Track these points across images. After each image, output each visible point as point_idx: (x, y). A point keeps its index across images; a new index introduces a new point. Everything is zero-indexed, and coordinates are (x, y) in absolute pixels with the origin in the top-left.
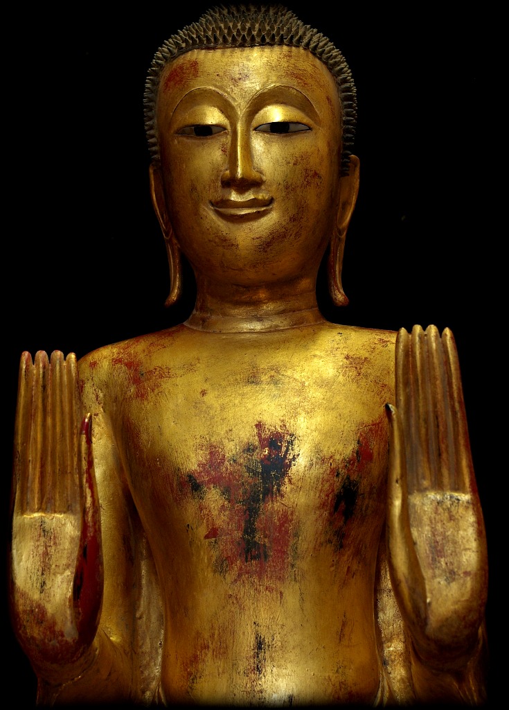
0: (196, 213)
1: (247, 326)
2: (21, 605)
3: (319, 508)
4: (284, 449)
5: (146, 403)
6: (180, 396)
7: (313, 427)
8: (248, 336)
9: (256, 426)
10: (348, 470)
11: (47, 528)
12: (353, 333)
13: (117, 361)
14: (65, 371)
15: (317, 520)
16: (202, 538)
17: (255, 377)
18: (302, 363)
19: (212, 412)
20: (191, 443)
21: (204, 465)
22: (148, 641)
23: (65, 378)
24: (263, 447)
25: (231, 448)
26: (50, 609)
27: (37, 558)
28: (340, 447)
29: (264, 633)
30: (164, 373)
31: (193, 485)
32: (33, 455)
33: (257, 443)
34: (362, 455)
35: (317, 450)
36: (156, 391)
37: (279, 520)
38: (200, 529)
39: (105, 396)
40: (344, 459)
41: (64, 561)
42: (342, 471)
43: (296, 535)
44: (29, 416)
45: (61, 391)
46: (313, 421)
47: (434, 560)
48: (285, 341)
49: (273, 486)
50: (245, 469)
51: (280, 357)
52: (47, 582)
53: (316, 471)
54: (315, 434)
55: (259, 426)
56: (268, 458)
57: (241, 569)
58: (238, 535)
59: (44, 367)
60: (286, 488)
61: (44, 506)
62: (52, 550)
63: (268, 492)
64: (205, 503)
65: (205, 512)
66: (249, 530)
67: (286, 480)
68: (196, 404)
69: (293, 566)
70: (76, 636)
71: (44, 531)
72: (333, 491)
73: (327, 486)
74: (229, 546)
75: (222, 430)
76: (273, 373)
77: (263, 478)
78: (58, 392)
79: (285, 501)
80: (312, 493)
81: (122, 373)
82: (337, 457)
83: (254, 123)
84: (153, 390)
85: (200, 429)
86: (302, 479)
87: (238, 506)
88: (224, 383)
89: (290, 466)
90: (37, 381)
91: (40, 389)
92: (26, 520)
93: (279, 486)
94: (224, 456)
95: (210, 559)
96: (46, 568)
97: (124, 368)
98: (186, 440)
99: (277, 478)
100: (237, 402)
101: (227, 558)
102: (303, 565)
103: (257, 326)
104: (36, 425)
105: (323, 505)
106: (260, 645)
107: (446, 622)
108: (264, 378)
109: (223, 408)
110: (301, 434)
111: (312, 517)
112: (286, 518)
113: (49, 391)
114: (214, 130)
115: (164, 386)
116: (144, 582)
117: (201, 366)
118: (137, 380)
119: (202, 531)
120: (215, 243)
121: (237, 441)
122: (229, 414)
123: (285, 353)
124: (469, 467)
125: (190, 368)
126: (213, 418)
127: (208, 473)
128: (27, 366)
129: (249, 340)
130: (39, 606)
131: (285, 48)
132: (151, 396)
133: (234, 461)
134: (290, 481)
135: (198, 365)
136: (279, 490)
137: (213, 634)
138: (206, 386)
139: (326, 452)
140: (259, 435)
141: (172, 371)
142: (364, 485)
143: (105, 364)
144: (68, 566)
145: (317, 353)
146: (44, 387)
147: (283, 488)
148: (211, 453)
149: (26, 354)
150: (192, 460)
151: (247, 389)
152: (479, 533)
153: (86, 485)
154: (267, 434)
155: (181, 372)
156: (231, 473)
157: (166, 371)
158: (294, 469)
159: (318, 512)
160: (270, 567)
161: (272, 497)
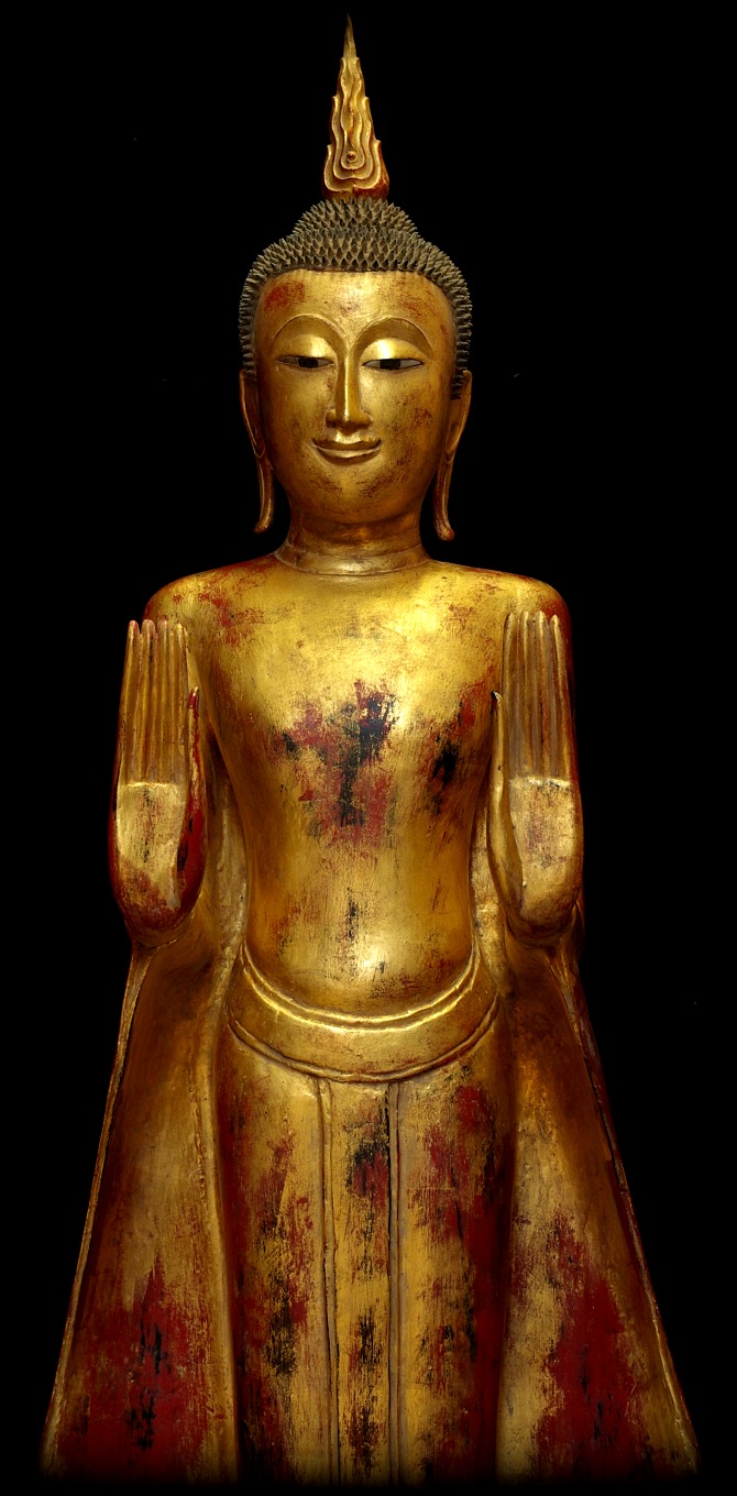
0: (298, 449)
1: (346, 567)
2: (124, 873)
3: (417, 773)
4: (384, 711)
5: (237, 650)
6: (275, 645)
7: (415, 688)
8: (347, 579)
9: (356, 684)
10: (449, 735)
11: (151, 798)
12: (459, 577)
13: (204, 597)
14: (172, 642)
15: (415, 786)
16: (297, 800)
17: (354, 628)
18: (404, 614)
19: (309, 667)
20: (286, 699)
21: (300, 724)
22: (229, 894)
23: (172, 648)
24: (362, 708)
25: (329, 708)
26: (153, 878)
27: (141, 828)
28: (441, 710)
29: (357, 898)
30: (256, 617)
31: (288, 744)
32: (138, 725)
33: (356, 703)
34: (464, 718)
35: (418, 713)
36: (249, 637)
37: (376, 784)
38: (294, 791)
39: (190, 634)
40: (445, 723)
41: (167, 831)
42: (442, 736)
43: (393, 801)
44: (136, 686)
45: (168, 662)
46: (415, 681)
47: (531, 844)
48: (386, 587)
49: (371, 750)
50: (342, 731)
51: (379, 606)
52: (151, 851)
53: (417, 735)
54: (416, 695)
55: (358, 684)
56: (368, 719)
57: (336, 833)
58: (334, 798)
59: (152, 638)
60: (385, 752)
61: (147, 775)
62: (155, 820)
63: (366, 756)
64: (300, 763)
65: (300, 773)
66: (346, 794)
67: (385, 743)
68: (292, 656)
69: (389, 832)
70: (179, 905)
71: (147, 800)
72: (432, 756)
73: (426, 751)
74: (324, 810)
75: (319, 687)
76: (373, 625)
77: (361, 740)
78: (164, 663)
79: (383, 765)
80: (411, 758)
81: (209, 612)
82: (438, 721)
83: (363, 358)
84: (245, 636)
85: (296, 684)
86: (401, 743)
87: (335, 768)
88: (322, 634)
89: (390, 729)
90: (144, 652)
91: (147, 659)
92: (128, 788)
93: (377, 749)
94: (321, 715)
95: (303, 822)
96: (149, 838)
97: (212, 606)
98: (281, 696)
99: (375, 741)
100: (335, 656)
101: (322, 821)
102: (400, 831)
103: (356, 567)
104: (142, 696)
105: (422, 771)
106: (353, 911)
107: (540, 905)
108: (364, 631)
109: (320, 663)
110: (401, 696)
111: (410, 783)
112: (383, 783)
113: (156, 662)
114: (320, 362)
115: (257, 632)
116: (225, 832)
117: (297, 612)
118: (227, 623)
119: (297, 793)
120: (316, 484)
121: (334, 699)
122: (327, 670)
123: (386, 601)
124: (570, 754)
125: (285, 613)
126: (309, 673)
127: (305, 733)
128: (135, 636)
129: (347, 584)
130: (143, 875)
131: (398, 273)
132: (243, 642)
133: (332, 721)
135: (294, 611)
136: (377, 754)
137: (305, 898)
138: (303, 637)
139: (427, 715)
140: (359, 695)
141: (266, 616)
142: (465, 749)
143: (191, 599)
144: (171, 836)
145: (420, 602)
146: (151, 658)
147: (381, 752)
148: (308, 712)
149: (133, 623)
150: (288, 718)
151: (347, 642)
152: (577, 820)
153: (192, 759)
154: (366, 694)
155: (276, 617)
156: (328, 734)
157: (259, 614)
158: (393, 732)
159: (416, 777)
160: (365, 832)
161: (370, 761)
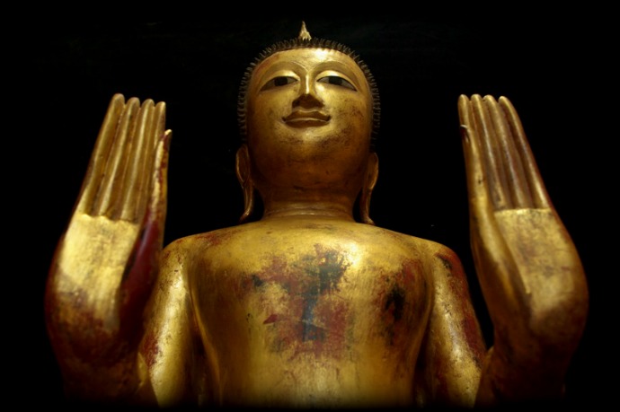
3: (372, 304)
4: (339, 259)
5: (219, 246)
6: (249, 237)
9: (315, 246)
10: (396, 280)
13: (200, 237)
14: (153, 113)
15: (370, 313)
16: (262, 324)
17: (312, 226)
19: (276, 240)
20: (256, 256)
21: (267, 269)
23: (152, 117)
24: (321, 258)
25: (293, 258)
27: (90, 250)
28: (388, 264)
30: (236, 232)
31: (256, 281)
33: (316, 255)
34: (406, 274)
35: (369, 262)
36: (229, 239)
37: (336, 309)
38: (259, 317)
39: (185, 258)
40: (392, 272)
41: (119, 258)
42: (392, 279)
43: (351, 322)
47: (525, 258)
49: (330, 283)
50: (304, 271)
52: (96, 271)
53: (368, 275)
55: (317, 246)
56: (323, 264)
57: (298, 348)
58: (296, 319)
60: (342, 285)
62: (108, 247)
63: (325, 287)
64: (266, 295)
65: (266, 302)
66: (307, 315)
67: (342, 279)
68: (263, 238)
69: (349, 348)
71: (103, 230)
72: (384, 291)
73: (379, 287)
74: (287, 329)
75: (284, 248)
76: (327, 226)
77: (321, 277)
79: (341, 294)
80: (366, 291)
82: (387, 269)
83: (318, 78)
84: (226, 239)
85: (265, 249)
86: (357, 279)
87: (298, 297)
88: (286, 229)
89: (345, 270)
94: (286, 263)
95: (267, 341)
97: (204, 239)
98: (252, 255)
99: (333, 277)
100: (297, 235)
101: (285, 339)
102: (361, 348)
104: (116, 147)
105: (375, 302)
108: (320, 227)
109: (285, 238)
111: (367, 311)
112: (342, 308)
115: (236, 236)
118: (213, 240)
119: (262, 318)
120: (285, 142)
121: (297, 254)
122: (291, 240)
125: (258, 227)
126: (276, 243)
127: (270, 273)
133: (295, 266)
136: (335, 286)
138: (271, 230)
139: (376, 264)
140: (317, 251)
148: (274, 261)
150: (258, 266)
151: (306, 230)
154: (324, 251)
156: (292, 274)
158: (349, 271)
159: (371, 307)
160: (326, 347)
161: (329, 291)
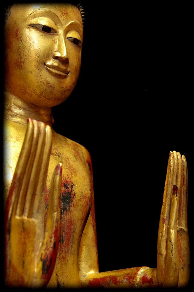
3: (81, 219)
4: (70, 189)
7: (78, 181)
24: (62, 187)
28: (87, 192)
29: (60, 279)
35: (81, 192)
37: (69, 223)
40: (89, 197)
42: (89, 203)
43: (74, 231)
46: (78, 177)
49: (67, 207)
53: (82, 202)
56: (65, 192)
62: (27, 241)
63: (65, 210)
67: (72, 204)
69: (72, 246)
71: (24, 229)
72: (86, 212)
73: (85, 209)
79: (71, 215)
80: (80, 212)
82: (87, 196)
86: (78, 205)
89: (73, 198)
93: (69, 207)
96: (24, 252)
99: (68, 203)
102: (75, 246)
106: (59, 286)
110: (75, 183)
111: (79, 223)
112: (71, 223)
120: (43, 83)
134: (74, 205)
139: (84, 193)
147: (71, 208)
158: (75, 199)
159: (81, 221)
160: (64, 247)
161: (67, 212)
